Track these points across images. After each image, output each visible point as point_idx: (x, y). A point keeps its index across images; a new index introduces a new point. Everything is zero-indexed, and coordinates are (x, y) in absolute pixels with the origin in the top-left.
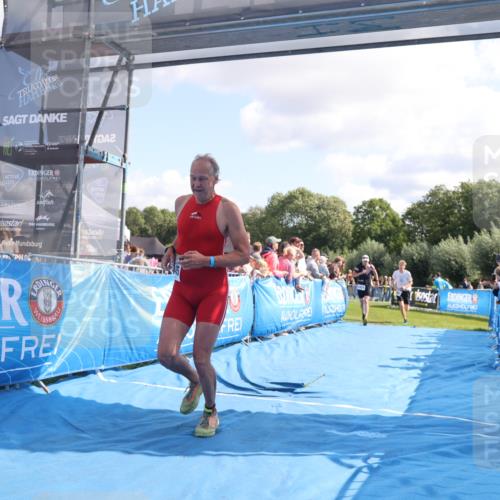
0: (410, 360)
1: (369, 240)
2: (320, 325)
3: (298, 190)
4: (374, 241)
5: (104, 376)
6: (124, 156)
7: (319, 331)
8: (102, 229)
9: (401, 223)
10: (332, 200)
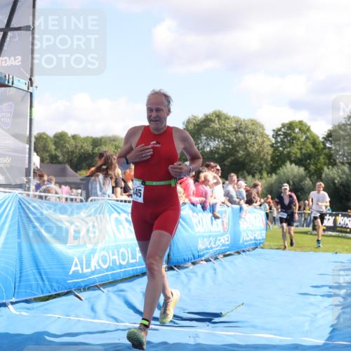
0: (330, 287)
1: (288, 163)
2: (239, 253)
3: (214, 113)
4: (293, 165)
5: (16, 309)
6: (30, 79)
7: (238, 259)
8: (10, 156)
9: (322, 146)
10: (250, 123)
